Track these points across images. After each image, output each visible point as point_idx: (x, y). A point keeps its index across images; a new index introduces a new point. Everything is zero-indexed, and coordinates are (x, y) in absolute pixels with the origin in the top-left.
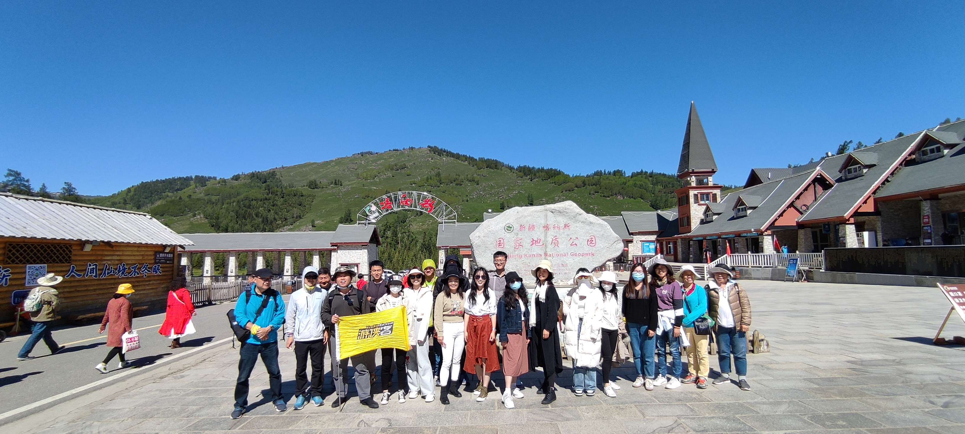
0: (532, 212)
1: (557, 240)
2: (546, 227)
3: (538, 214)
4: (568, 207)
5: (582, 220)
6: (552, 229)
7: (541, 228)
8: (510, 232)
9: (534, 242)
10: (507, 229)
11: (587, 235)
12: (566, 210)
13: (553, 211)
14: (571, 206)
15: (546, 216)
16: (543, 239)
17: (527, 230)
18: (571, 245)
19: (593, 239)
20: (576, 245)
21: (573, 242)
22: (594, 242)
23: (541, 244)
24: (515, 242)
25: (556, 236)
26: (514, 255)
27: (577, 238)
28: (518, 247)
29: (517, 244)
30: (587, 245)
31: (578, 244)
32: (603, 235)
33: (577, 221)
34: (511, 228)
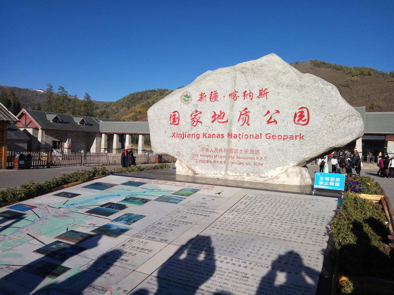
0: (217, 74)
1: (248, 114)
2: (234, 96)
3: (223, 77)
4: (266, 63)
6: (241, 97)
7: (227, 97)
8: (187, 102)
9: (216, 117)
11: (295, 106)
12: (263, 68)
14: (270, 60)
16: (228, 112)
17: (208, 100)
18: (269, 122)
19: (305, 114)
20: (275, 121)
21: (271, 118)
22: (306, 117)
23: (225, 120)
24: (193, 117)
25: (246, 109)
26: (191, 134)
27: (278, 112)
28: (195, 124)
29: (195, 120)
30: (293, 122)
31: (278, 121)
32: (323, 106)
33: (279, 85)
34: (189, 97)
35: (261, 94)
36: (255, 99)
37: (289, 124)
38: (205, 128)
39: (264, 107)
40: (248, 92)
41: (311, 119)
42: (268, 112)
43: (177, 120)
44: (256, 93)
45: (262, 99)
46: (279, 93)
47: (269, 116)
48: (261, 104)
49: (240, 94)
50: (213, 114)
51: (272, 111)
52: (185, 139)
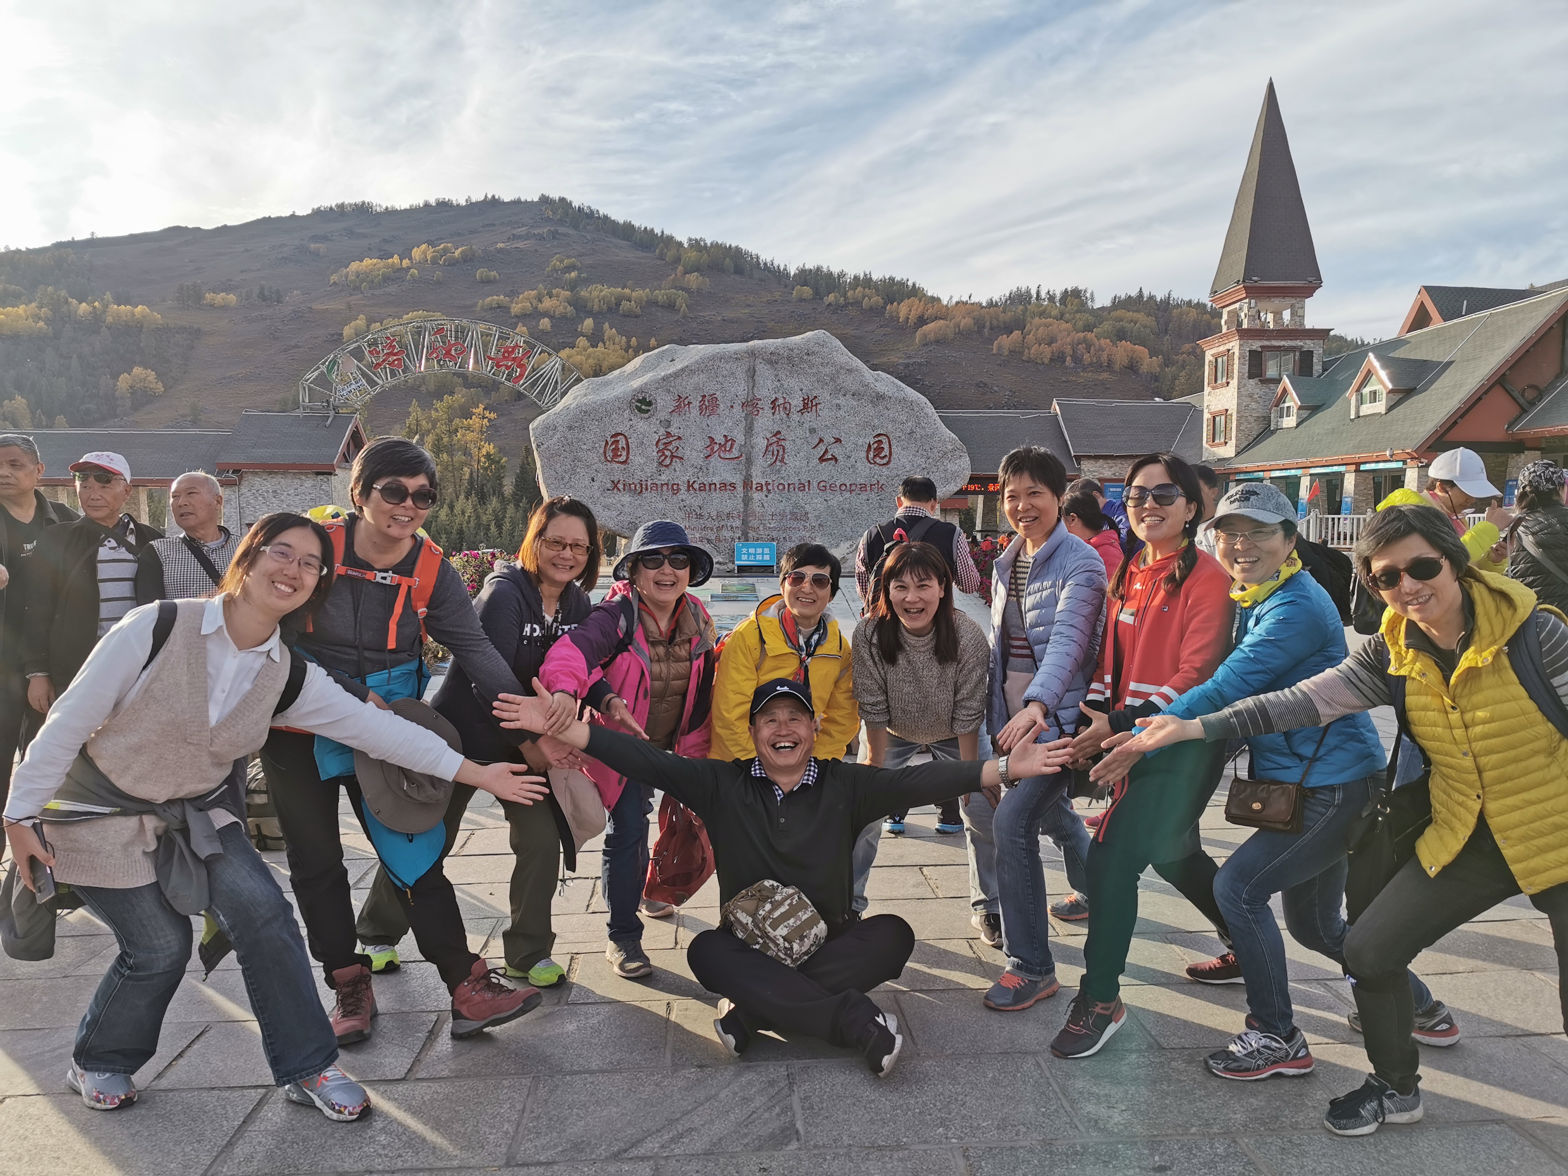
0: (712, 359)
1: (783, 443)
2: (751, 405)
3: (728, 366)
4: (816, 349)
5: (855, 387)
6: (768, 411)
7: (737, 408)
8: (647, 415)
9: (716, 447)
10: (640, 410)
11: (868, 431)
12: (810, 358)
13: (773, 358)
14: (823, 345)
15: (752, 374)
16: (740, 438)
17: (695, 412)
18: (822, 459)
19: (885, 446)
20: (834, 458)
21: (826, 451)
22: (886, 452)
23: (735, 453)
24: (661, 447)
25: (779, 432)
26: (659, 483)
27: (838, 440)
28: (668, 461)
29: (667, 453)
30: (865, 460)
31: (840, 458)
32: (912, 432)
33: (839, 391)
34: (650, 404)
35: (805, 406)
36: (795, 417)
37: (859, 464)
38: (691, 471)
39: (813, 431)
40: (781, 401)
41: (894, 455)
42: (821, 440)
43: (624, 453)
44: (797, 402)
45: (809, 416)
46: (838, 406)
47: (822, 448)
48: (806, 425)
49: (765, 404)
50: (708, 442)
51: (828, 438)
52: (646, 494)
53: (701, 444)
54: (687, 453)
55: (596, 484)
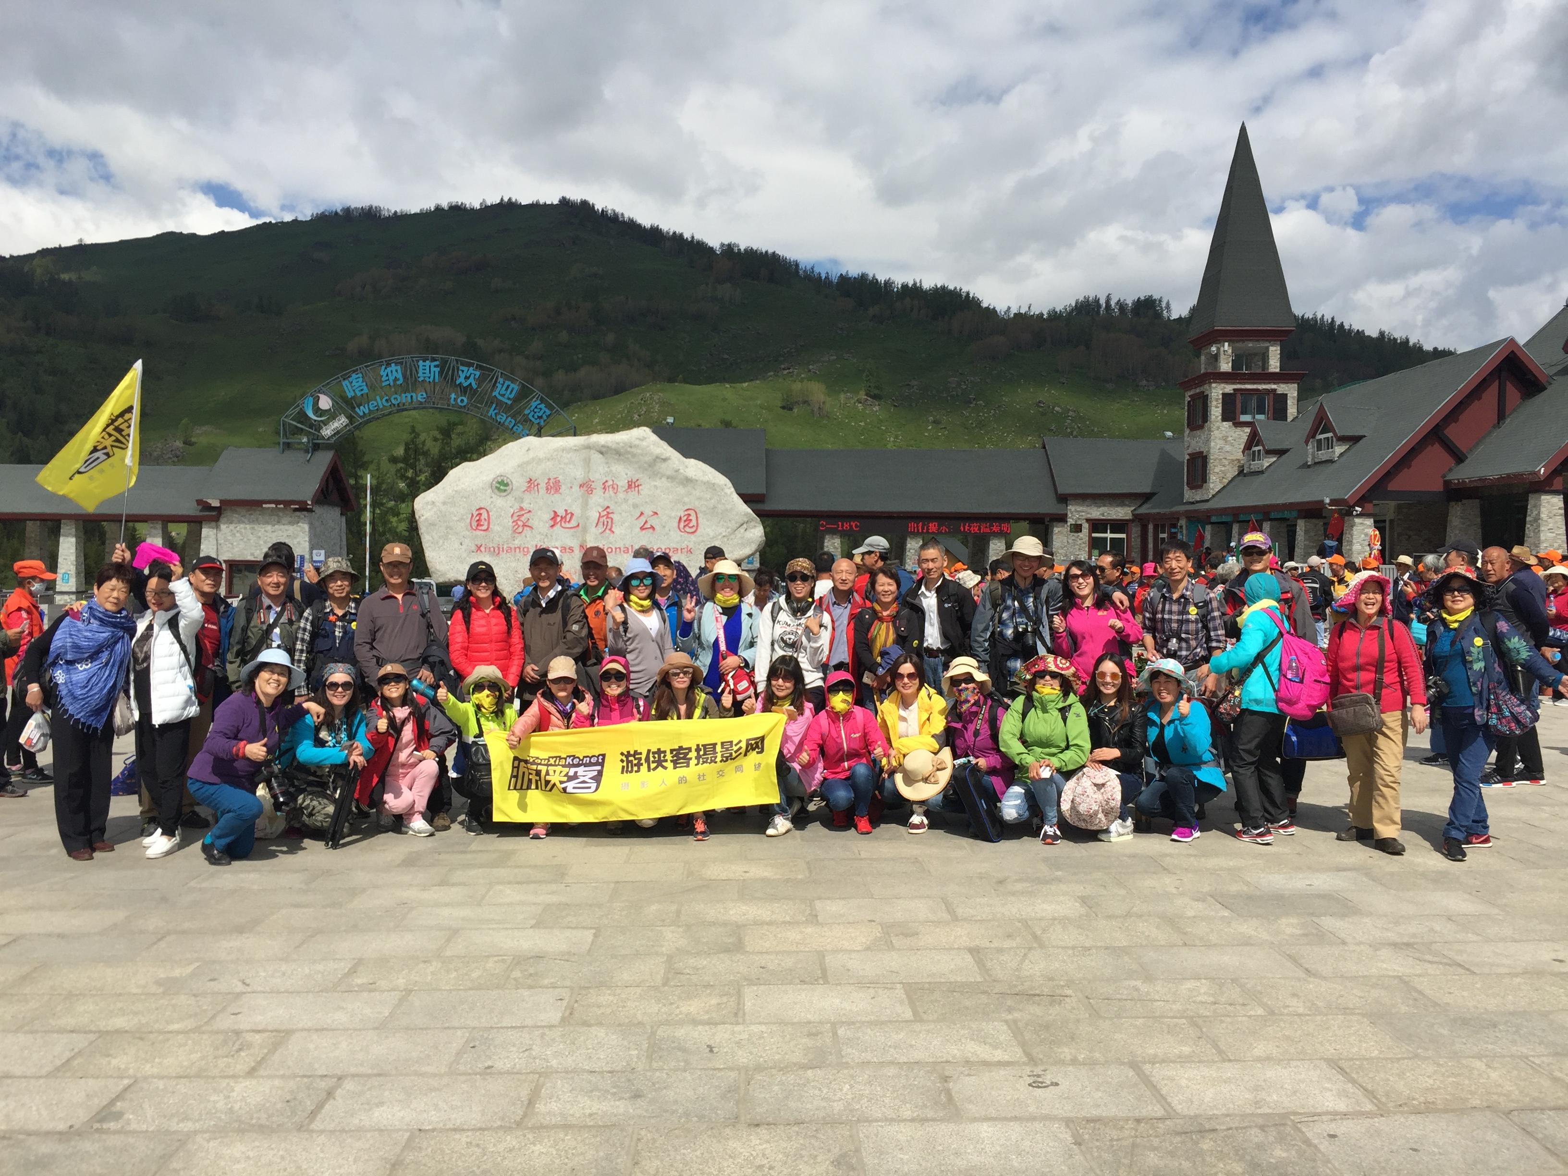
0: (556, 450)
1: (611, 516)
2: (587, 487)
3: (568, 456)
4: (637, 442)
5: (669, 473)
6: (599, 491)
7: (576, 488)
8: (504, 494)
9: (559, 519)
10: (498, 489)
11: (679, 506)
12: (635, 449)
13: (604, 450)
14: (643, 439)
15: (587, 462)
16: (578, 512)
17: (543, 491)
18: (642, 528)
19: (693, 517)
20: (652, 528)
21: (646, 522)
22: (694, 523)
23: (573, 523)
24: (515, 518)
25: (608, 507)
26: (513, 546)
27: (656, 513)
28: (520, 530)
29: (520, 523)
30: (677, 529)
31: (657, 528)
32: (714, 507)
33: (655, 475)
34: (507, 485)
35: (630, 486)
36: (621, 495)
37: (672, 533)
38: (539, 537)
39: (635, 506)
40: (610, 483)
41: (700, 525)
42: (642, 514)
43: (486, 524)
44: (623, 483)
45: (632, 494)
46: (656, 487)
47: (643, 519)
48: (630, 502)
49: (598, 486)
50: (552, 515)
51: (648, 512)
52: (503, 555)
53: (549, 516)
54: (534, 522)
55: (464, 547)
